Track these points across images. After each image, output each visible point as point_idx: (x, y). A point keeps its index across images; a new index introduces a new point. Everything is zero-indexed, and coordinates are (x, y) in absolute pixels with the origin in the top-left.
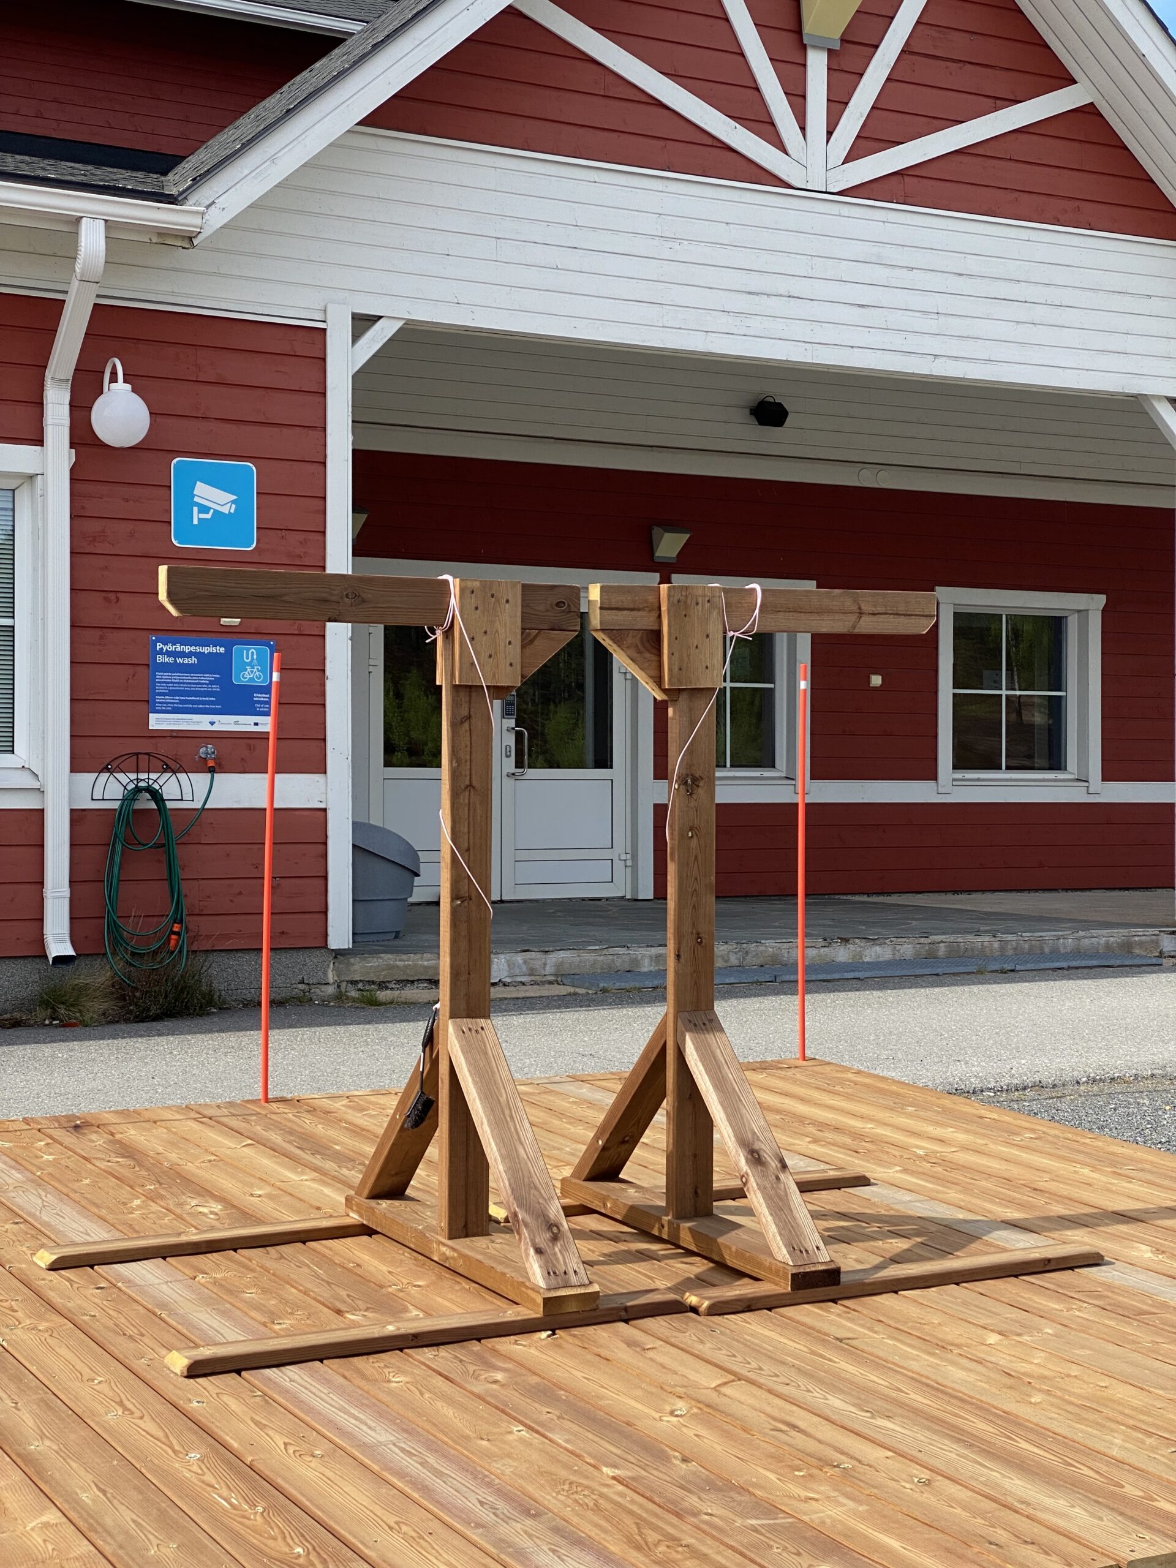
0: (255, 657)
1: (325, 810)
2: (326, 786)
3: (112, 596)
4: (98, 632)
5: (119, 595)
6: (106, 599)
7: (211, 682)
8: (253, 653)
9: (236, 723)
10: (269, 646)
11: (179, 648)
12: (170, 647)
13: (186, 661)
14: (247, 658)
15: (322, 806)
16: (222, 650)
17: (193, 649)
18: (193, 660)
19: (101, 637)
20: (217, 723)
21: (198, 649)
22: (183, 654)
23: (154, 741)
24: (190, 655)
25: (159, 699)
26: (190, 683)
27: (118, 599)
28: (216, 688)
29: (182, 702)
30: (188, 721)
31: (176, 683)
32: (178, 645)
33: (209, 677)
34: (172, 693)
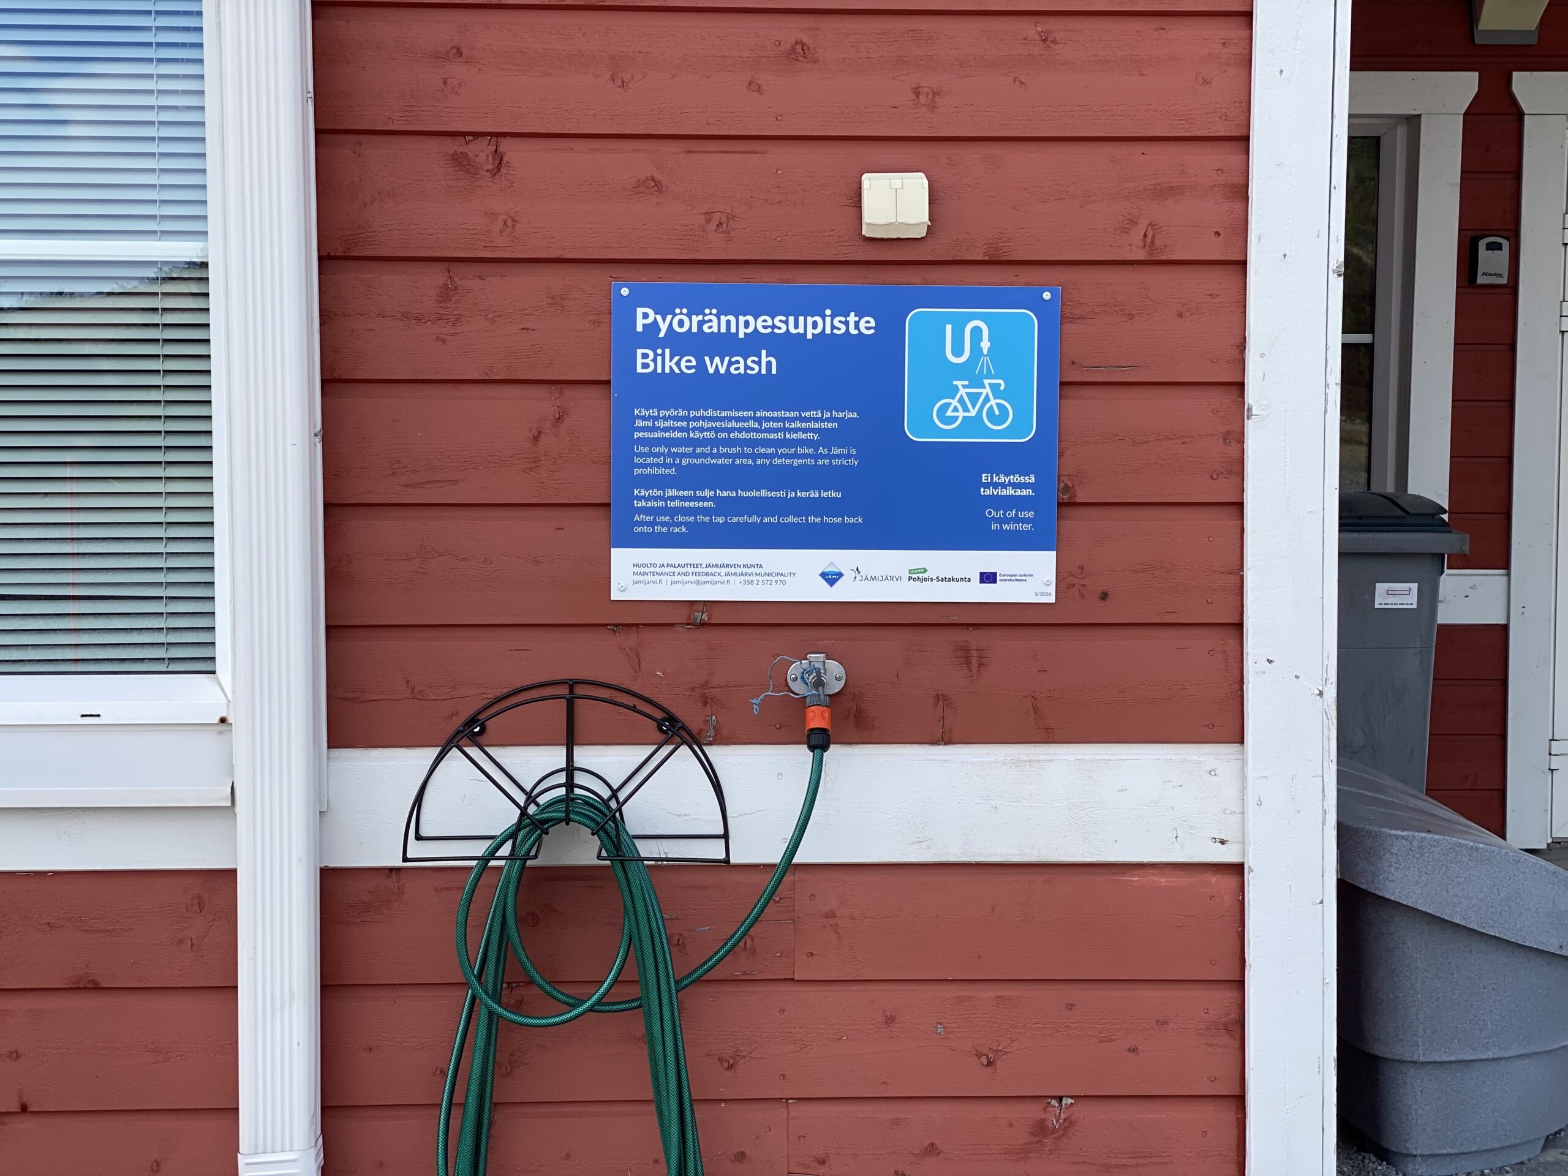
0: (985, 345)
1: (1238, 869)
2: (1243, 789)
3: (480, 151)
4: (435, 277)
5: (505, 145)
6: (460, 162)
7: (827, 438)
8: (977, 332)
9: (918, 575)
10: (1037, 306)
11: (714, 323)
12: (683, 322)
13: (740, 366)
14: (958, 351)
15: (1227, 855)
16: (867, 325)
17: (761, 324)
18: (766, 363)
19: (446, 294)
20: (848, 576)
21: (782, 325)
22: (726, 344)
23: (630, 640)
24: (753, 344)
25: (644, 498)
26: (753, 443)
27: (499, 161)
28: (845, 457)
29: (723, 506)
30: (745, 571)
31: (704, 442)
32: (711, 314)
33: (822, 420)
34: (691, 478)
